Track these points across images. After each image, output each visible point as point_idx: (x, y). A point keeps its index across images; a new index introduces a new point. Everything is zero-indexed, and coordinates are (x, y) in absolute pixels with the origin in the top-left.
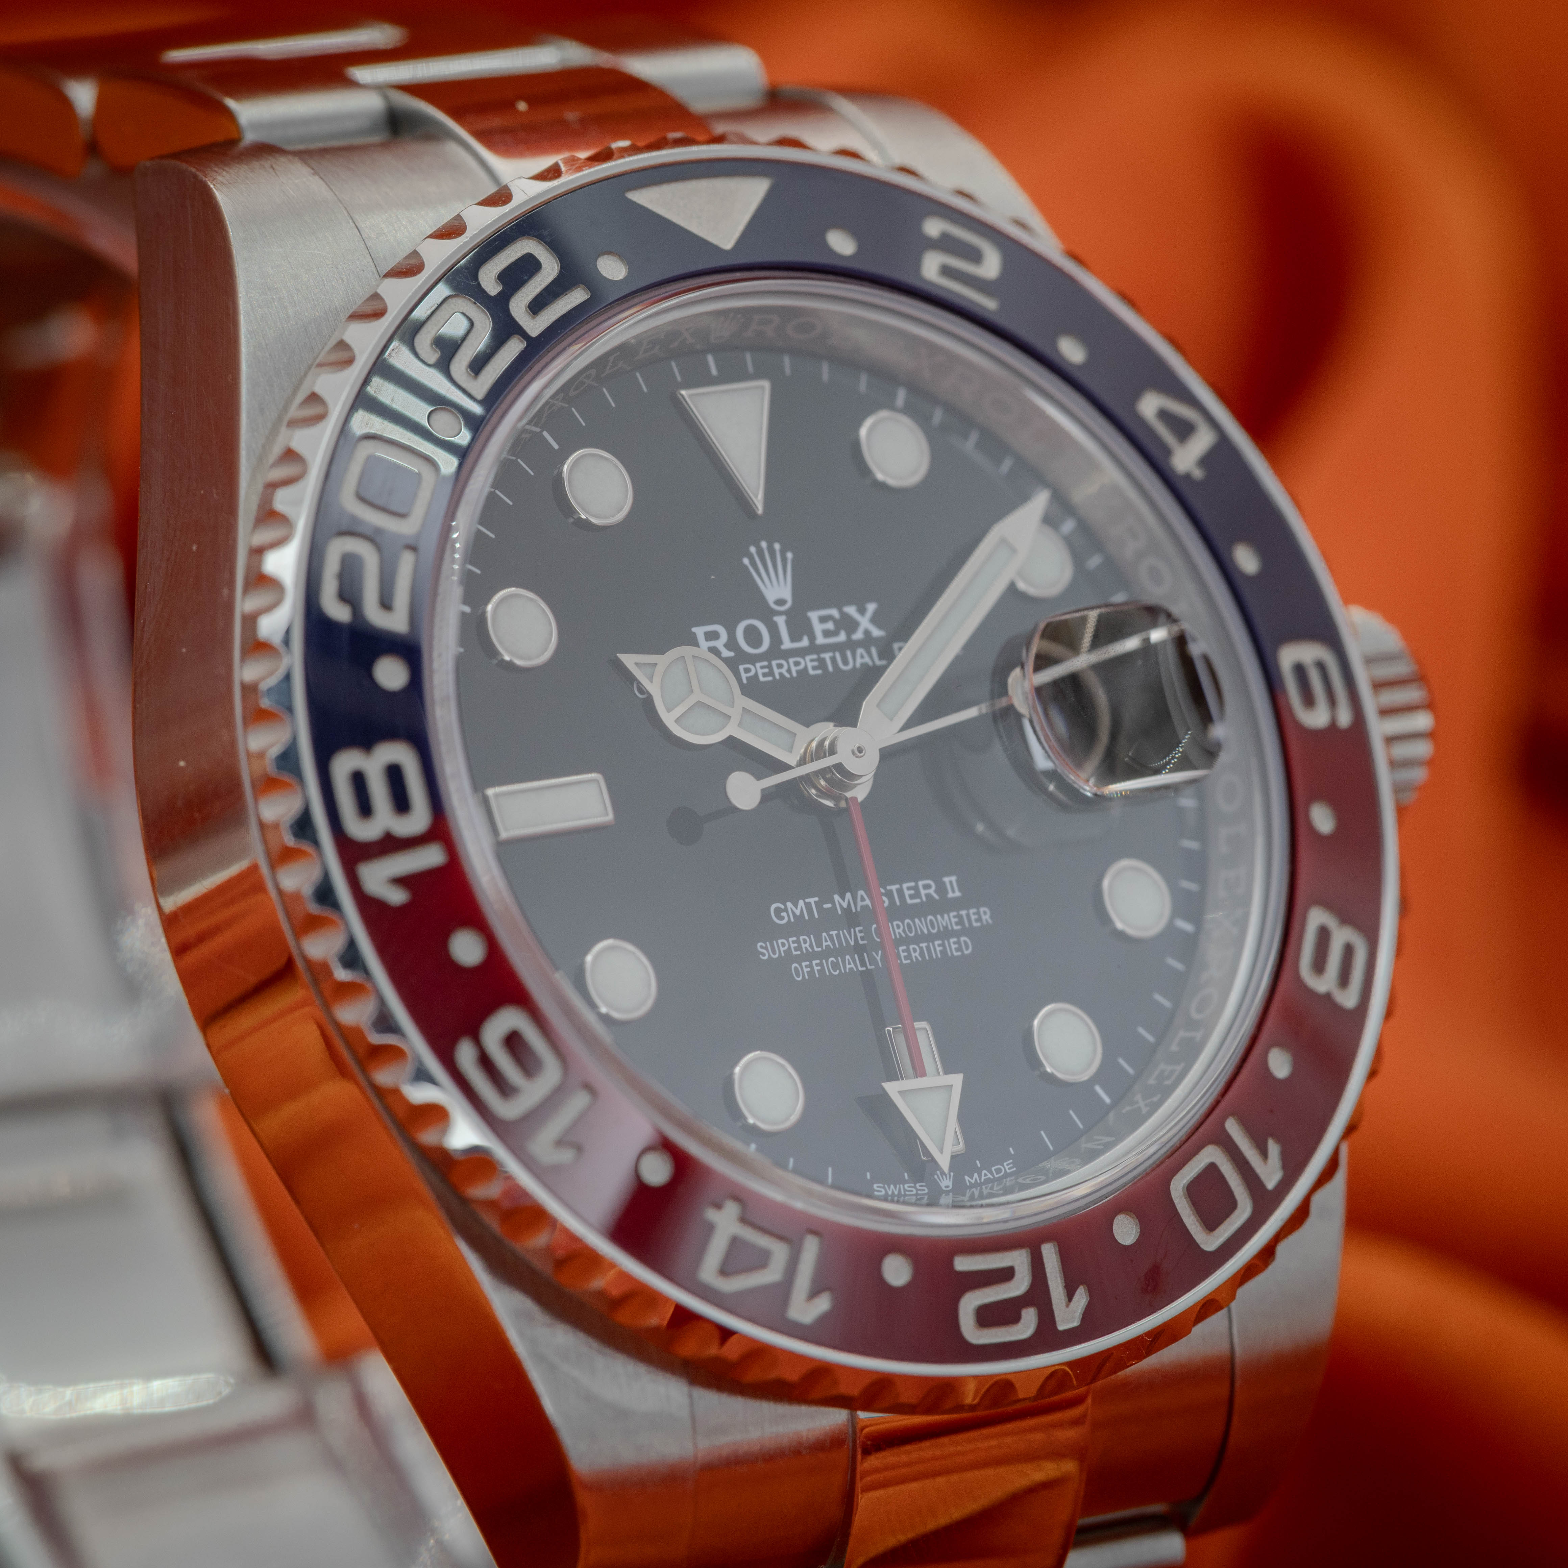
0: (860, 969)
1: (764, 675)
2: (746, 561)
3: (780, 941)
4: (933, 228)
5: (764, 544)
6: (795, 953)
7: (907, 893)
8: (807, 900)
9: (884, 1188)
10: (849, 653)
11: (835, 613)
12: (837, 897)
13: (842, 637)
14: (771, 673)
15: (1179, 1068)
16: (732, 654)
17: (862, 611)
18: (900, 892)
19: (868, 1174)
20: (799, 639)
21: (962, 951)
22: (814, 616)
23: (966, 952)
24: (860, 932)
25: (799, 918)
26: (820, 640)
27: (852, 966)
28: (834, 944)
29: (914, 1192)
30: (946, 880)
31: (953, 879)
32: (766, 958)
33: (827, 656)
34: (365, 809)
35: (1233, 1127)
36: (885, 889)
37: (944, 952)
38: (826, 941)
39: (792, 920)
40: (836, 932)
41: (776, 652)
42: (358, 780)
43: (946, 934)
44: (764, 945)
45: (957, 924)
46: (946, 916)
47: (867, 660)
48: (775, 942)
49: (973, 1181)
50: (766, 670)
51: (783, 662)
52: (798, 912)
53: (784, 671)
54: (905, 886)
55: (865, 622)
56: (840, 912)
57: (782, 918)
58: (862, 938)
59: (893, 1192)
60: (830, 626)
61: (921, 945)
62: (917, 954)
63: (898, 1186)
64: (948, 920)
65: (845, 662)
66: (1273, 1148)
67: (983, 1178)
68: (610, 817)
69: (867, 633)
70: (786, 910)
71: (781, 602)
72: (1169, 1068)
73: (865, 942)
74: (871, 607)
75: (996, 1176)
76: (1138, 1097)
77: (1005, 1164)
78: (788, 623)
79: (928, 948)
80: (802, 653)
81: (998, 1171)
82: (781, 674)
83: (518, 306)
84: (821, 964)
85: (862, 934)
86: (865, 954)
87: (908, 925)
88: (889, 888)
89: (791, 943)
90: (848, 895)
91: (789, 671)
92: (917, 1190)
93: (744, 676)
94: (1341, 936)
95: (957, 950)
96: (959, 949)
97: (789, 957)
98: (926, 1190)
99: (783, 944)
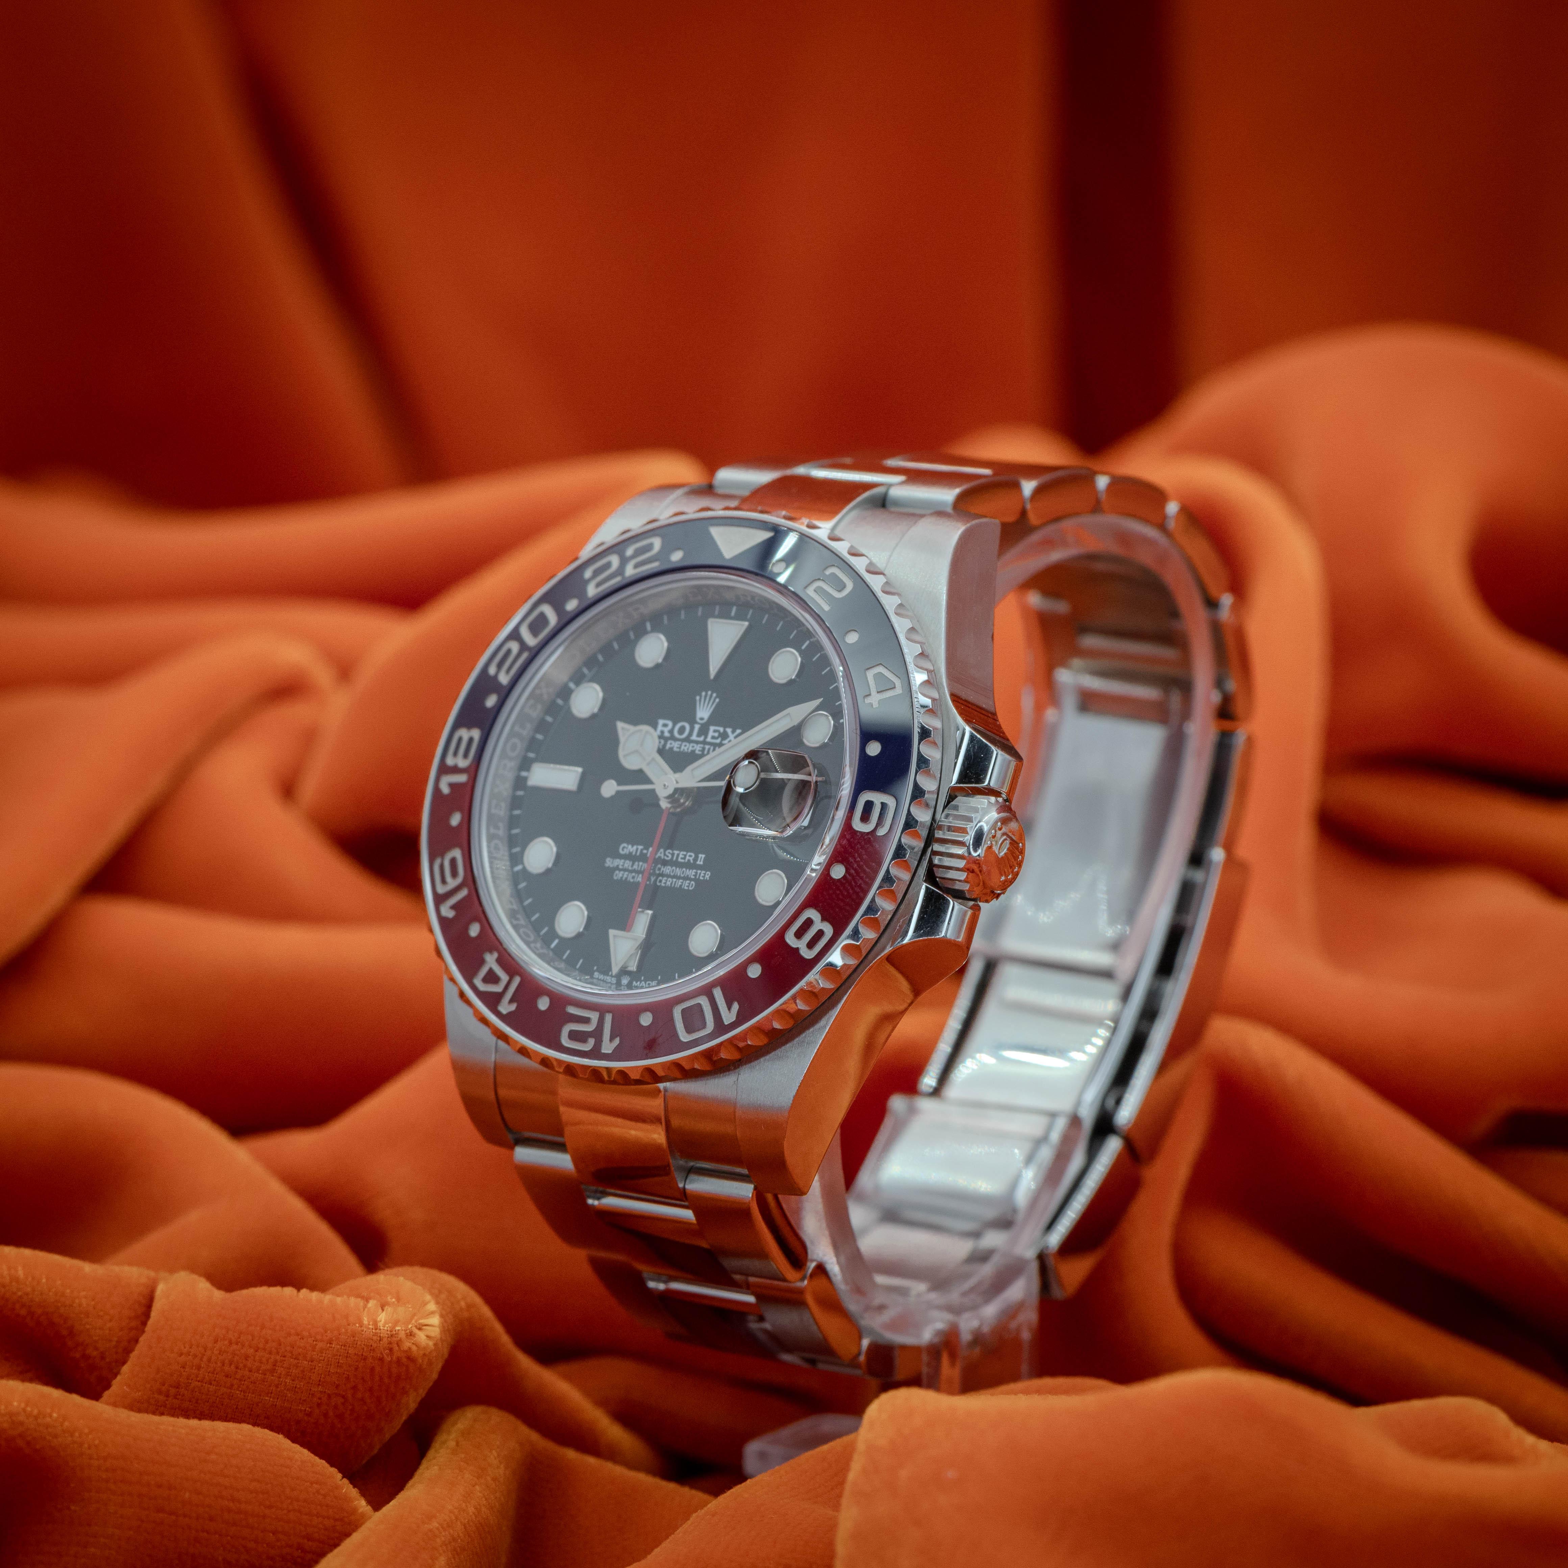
5: (709, 693)
6: (620, 867)
7: (681, 856)
9: (599, 975)
13: (718, 741)
14: (680, 748)
17: (733, 732)
18: (678, 855)
19: (596, 966)
22: (712, 728)
23: (690, 889)
25: (630, 853)
26: (709, 739)
28: (638, 868)
29: (610, 981)
30: (700, 856)
31: (703, 856)
32: (608, 865)
33: (707, 747)
36: (673, 852)
37: (681, 886)
39: (627, 853)
40: (642, 863)
41: (688, 740)
43: (687, 878)
44: (610, 860)
45: (694, 875)
48: (615, 860)
49: (636, 985)
51: (688, 744)
52: (631, 850)
54: (682, 853)
57: (624, 851)
59: (601, 978)
62: (669, 883)
63: (605, 975)
64: (691, 873)
67: (641, 985)
68: (575, 788)
70: (627, 848)
71: (702, 719)
79: (676, 882)
80: (697, 742)
81: (649, 982)
82: (684, 750)
84: (627, 875)
87: (673, 869)
88: (675, 851)
89: (621, 862)
91: (688, 749)
93: (668, 746)
95: (687, 886)
96: (688, 886)
97: (617, 868)
98: (615, 982)
99: (618, 862)
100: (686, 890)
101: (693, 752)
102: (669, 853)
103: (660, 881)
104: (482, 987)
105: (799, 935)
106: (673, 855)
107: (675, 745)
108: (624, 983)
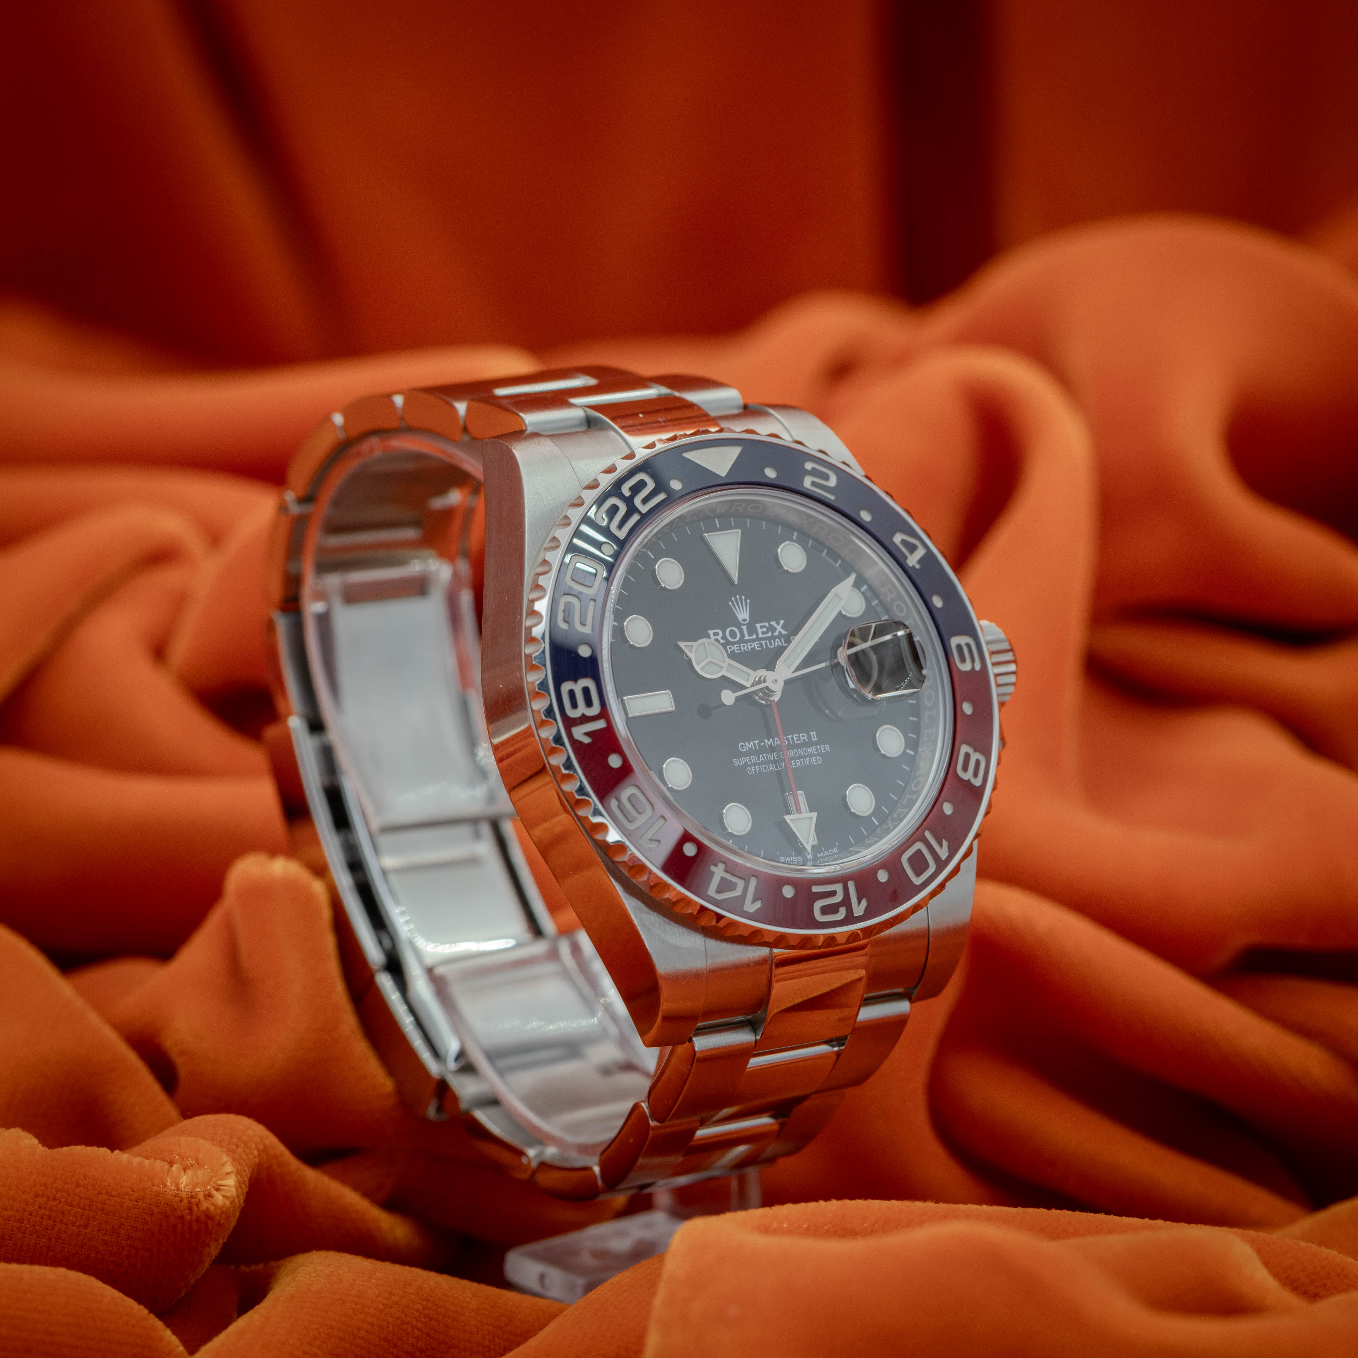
0: (776, 769)
1: (737, 650)
2: (730, 603)
3: (743, 758)
4: (809, 466)
5: (738, 597)
6: (748, 763)
7: (795, 739)
8: (754, 742)
9: (784, 858)
10: (772, 641)
11: (767, 624)
12: (766, 741)
13: (770, 634)
14: (740, 649)
15: (906, 810)
17: (778, 624)
18: (792, 738)
19: (777, 853)
20: (752, 635)
21: (817, 762)
22: (758, 626)
23: (819, 763)
24: (776, 754)
25: (751, 749)
26: (761, 635)
27: (772, 768)
28: (765, 760)
29: (796, 860)
30: (811, 733)
31: (814, 733)
32: (737, 765)
33: (763, 642)
34: (574, 705)
35: (928, 834)
36: (786, 737)
37: (810, 763)
38: (762, 758)
39: (748, 750)
41: (742, 640)
42: (572, 693)
43: (811, 755)
45: (815, 751)
46: (811, 748)
47: (780, 643)
48: (741, 759)
49: (821, 856)
50: (738, 648)
51: (745, 645)
52: (750, 747)
53: (745, 648)
54: (794, 736)
55: (779, 628)
56: (767, 746)
57: (744, 749)
58: (776, 757)
59: (788, 860)
60: (765, 630)
61: (801, 760)
62: (799, 764)
63: (790, 857)
64: (812, 750)
65: (771, 645)
66: (945, 843)
68: (673, 708)
69: (780, 632)
70: (745, 746)
71: (744, 620)
72: (902, 810)
73: (778, 759)
74: (782, 622)
75: (831, 854)
76: (890, 822)
77: (834, 849)
78: (747, 628)
79: (804, 761)
80: (753, 641)
81: (831, 852)
82: (744, 649)
83: (637, 501)
84: (759, 768)
85: (776, 756)
86: (778, 764)
87: (796, 751)
88: (788, 737)
90: (771, 740)
91: (748, 648)
92: (798, 859)
93: (729, 650)
94: (975, 756)
97: (746, 765)
99: (744, 760)
101: (753, 649)
104: (720, 897)
106: (788, 739)
108: (810, 858)
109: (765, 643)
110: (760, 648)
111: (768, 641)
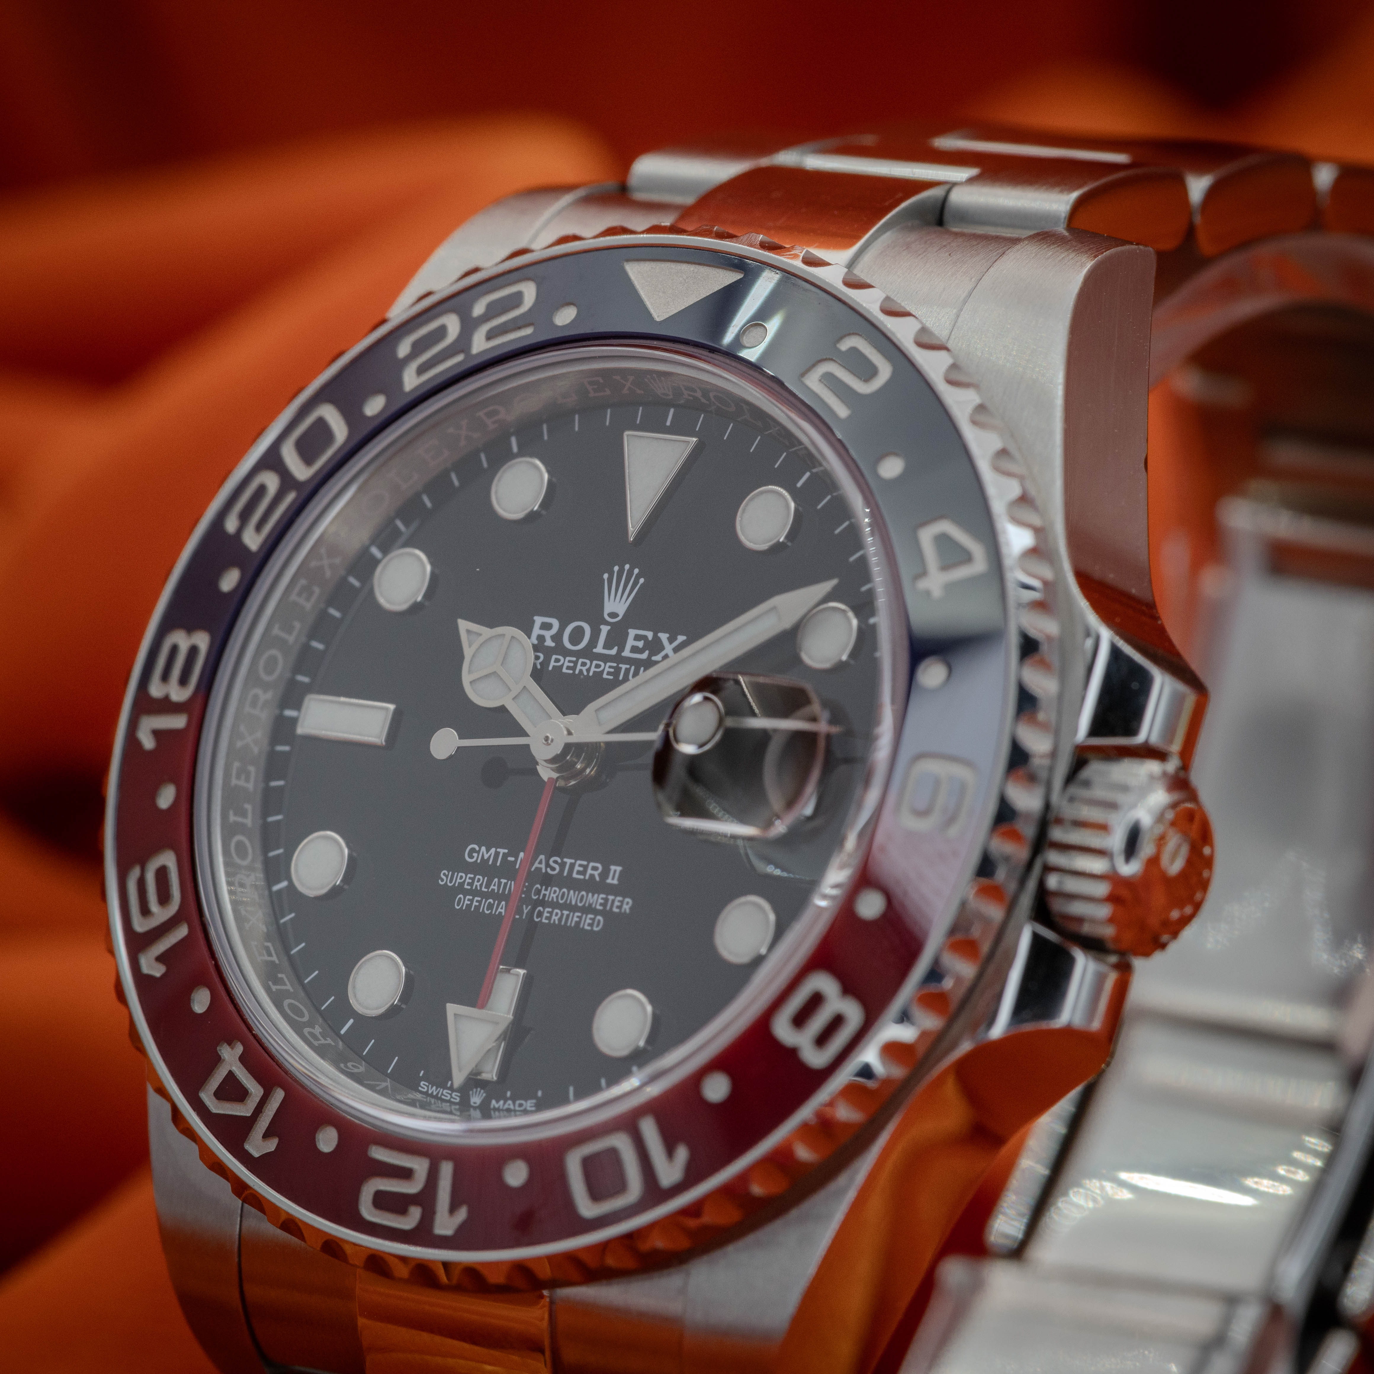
1: (568, 668)
2: (606, 576)
3: (460, 874)
5: (627, 567)
6: (466, 887)
7: (577, 868)
8: (498, 850)
9: (428, 1087)
11: (650, 635)
13: (644, 656)
14: (574, 668)
16: (553, 644)
17: (671, 640)
18: (572, 866)
19: (422, 1072)
20: (611, 648)
21: (592, 927)
22: (632, 633)
23: (594, 929)
25: (485, 862)
26: (627, 653)
28: (499, 889)
29: (448, 1098)
30: (613, 868)
31: (619, 869)
32: (444, 883)
33: (624, 667)
36: (562, 860)
37: (578, 923)
38: (495, 885)
39: (479, 861)
40: (506, 881)
41: (588, 653)
43: (588, 909)
44: (447, 873)
45: (601, 904)
46: (596, 896)
48: (456, 874)
49: (497, 1106)
50: (572, 665)
51: (588, 662)
52: (486, 857)
54: (579, 862)
57: (472, 857)
59: (433, 1092)
60: (640, 644)
62: (556, 918)
63: (439, 1089)
64: (596, 900)
67: (506, 1106)
68: (382, 740)
70: (478, 852)
75: (517, 1108)
77: (528, 1102)
79: (568, 916)
81: (521, 1105)
82: (581, 671)
83: (482, 330)
84: (479, 902)
87: (564, 893)
88: (565, 860)
89: (468, 878)
91: (588, 670)
92: (451, 1097)
95: (589, 925)
96: (591, 925)
97: (460, 889)
98: (458, 1100)
99: (461, 877)
100: (587, 931)
102: (555, 862)
103: (540, 914)
104: (216, 1107)
105: (800, 1020)
106: (562, 865)
107: (566, 663)
108: (475, 1103)
109: (626, 669)
110: (611, 677)
111: (633, 668)
